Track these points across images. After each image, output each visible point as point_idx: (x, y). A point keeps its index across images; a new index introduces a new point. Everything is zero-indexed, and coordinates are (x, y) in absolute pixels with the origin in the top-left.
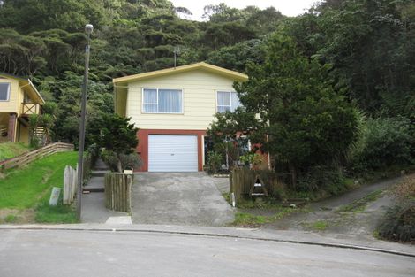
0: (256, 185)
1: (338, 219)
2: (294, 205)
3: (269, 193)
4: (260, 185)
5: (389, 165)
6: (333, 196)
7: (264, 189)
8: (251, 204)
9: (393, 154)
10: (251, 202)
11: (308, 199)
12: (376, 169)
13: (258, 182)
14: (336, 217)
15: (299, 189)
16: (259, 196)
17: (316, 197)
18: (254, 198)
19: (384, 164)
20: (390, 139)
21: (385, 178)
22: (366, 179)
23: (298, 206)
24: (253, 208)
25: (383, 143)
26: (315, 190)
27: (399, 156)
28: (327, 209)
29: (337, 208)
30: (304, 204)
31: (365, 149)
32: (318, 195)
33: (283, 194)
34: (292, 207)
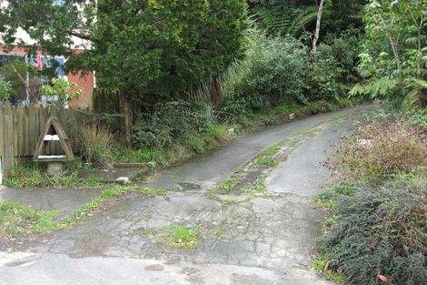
0: (48, 138)
1: (219, 216)
2: (126, 179)
3: (76, 154)
4: (55, 138)
5: (273, 105)
6: (197, 156)
7: (66, 147)
8: (36, 176)
9: (281, 90)
10: (37, 173)
11: (153, 163)
12: (256, 109)
13: (53, 132)
14: (214, 210)
15: (136, 145)
16: (54, 162)
17: (167, 159)
18: (44, 166)
19: (268, 103)
20: (280, 66)
21: (269, 125)
22: (244, 126)
23: (133, 180)
24: (40, 185)
25: (270, 72)
26: (166, 146)
27: (289, 92)
28: (191, 187)
29: (210, 184)
30: (146, 174)
31: (244, 80)
32: (172, 154)
33: (106, 154)
34: (121, 183)
